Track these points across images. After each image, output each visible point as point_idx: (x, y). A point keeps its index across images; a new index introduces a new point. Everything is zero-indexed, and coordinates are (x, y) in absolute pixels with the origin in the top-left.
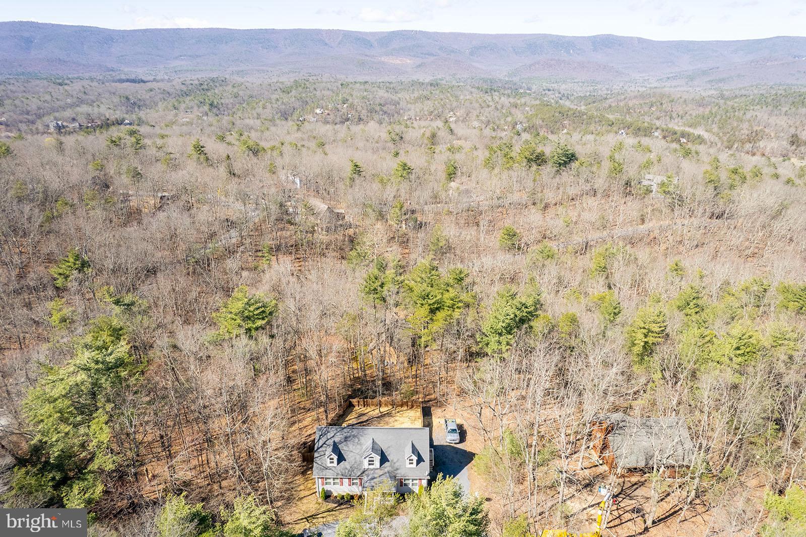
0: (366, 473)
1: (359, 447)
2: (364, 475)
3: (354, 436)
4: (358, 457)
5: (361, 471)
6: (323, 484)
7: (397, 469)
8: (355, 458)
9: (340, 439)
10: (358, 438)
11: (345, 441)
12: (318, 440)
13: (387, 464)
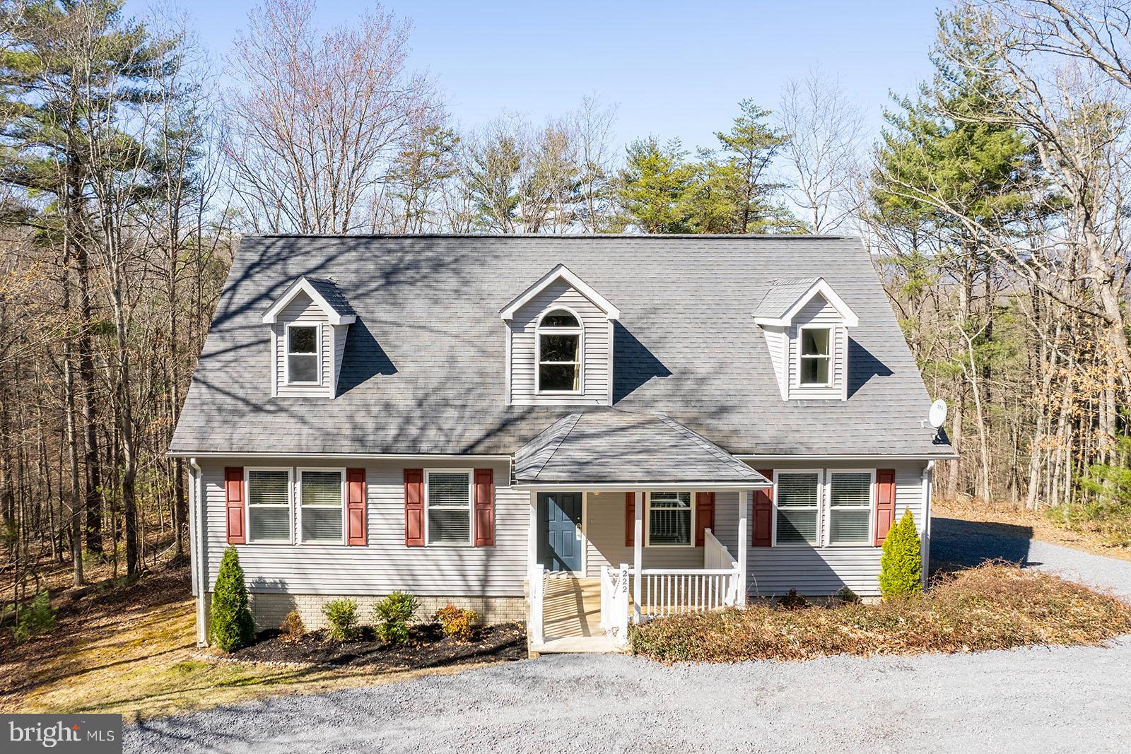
0: (524, 428)
1: (464, 308)
2: (507, 439)
3: (438, 266)
4: (466, 356)
5: (491, 422)
6: (234, 536)
7: (723, 410)
8: (452, 360)
9: (353, 278)
10: (457, 272)
11: (389, 283)
12: (233, 288)
13: (653, 388)
